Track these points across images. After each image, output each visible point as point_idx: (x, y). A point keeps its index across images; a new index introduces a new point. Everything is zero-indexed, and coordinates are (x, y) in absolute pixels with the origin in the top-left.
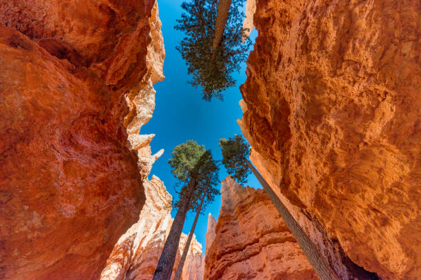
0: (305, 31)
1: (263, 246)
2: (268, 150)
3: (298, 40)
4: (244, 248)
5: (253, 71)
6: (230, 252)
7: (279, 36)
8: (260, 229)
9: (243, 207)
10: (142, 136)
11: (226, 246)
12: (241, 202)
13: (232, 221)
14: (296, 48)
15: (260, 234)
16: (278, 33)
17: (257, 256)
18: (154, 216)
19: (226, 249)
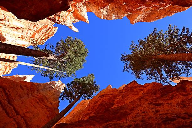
0: (179, 117)
1: (14, 119)
2: (90, 112)
3: (172, 114)
4: (11, 105)
5: (148, 88)
6: (6, 94)
7: (175, 101)
8: (28, 115)
9: (43, 100)
10: (86, 14)
11: (10, 90)
12: (46, 98)
13: (30, 93)
14: (166, 114)
15: (23, 115)
16: (177, 100)
17: (6, 115)
18: (27, 33)
19: (8, 91)
